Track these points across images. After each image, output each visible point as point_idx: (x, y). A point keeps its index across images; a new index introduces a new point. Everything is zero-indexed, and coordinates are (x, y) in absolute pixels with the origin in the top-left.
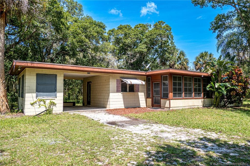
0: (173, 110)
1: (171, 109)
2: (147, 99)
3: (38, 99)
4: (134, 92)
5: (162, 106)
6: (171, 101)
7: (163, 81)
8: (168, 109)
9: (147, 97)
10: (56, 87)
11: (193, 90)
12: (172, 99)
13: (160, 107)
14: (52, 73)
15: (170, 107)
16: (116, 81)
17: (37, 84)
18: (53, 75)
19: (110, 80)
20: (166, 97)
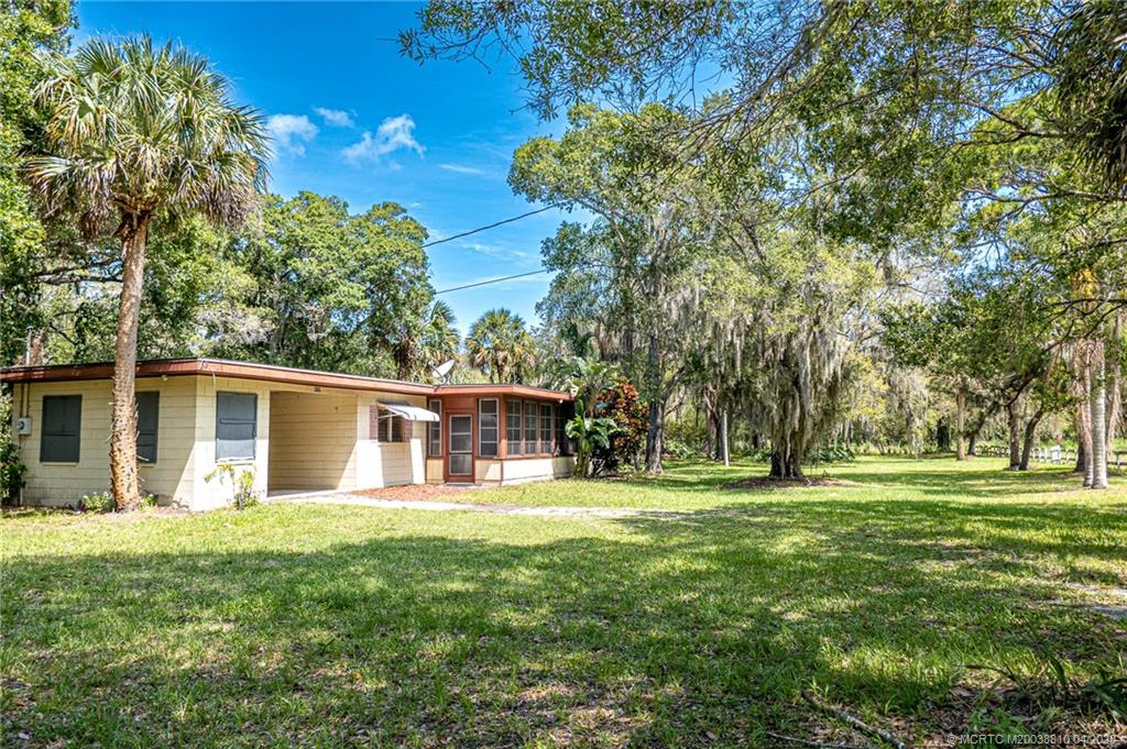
0: (508, 488)
1: (504, 483)
2: (429, 461)
3: (220, 463)
4: (401, 441)
5: (477, 477)
6: (506, 463)
7: (483, 411)
8: (498, 484)
9: (430, 454)
10: (254, 429)
11: (538, 434)
12: (506, 460)
13: (473, 481)
14: (247, 391)
15: (502, 480)
16: (368, 409)
17: (219, 422)
18: (249, 394)
19: (359, 407)
20: (491, 452)
